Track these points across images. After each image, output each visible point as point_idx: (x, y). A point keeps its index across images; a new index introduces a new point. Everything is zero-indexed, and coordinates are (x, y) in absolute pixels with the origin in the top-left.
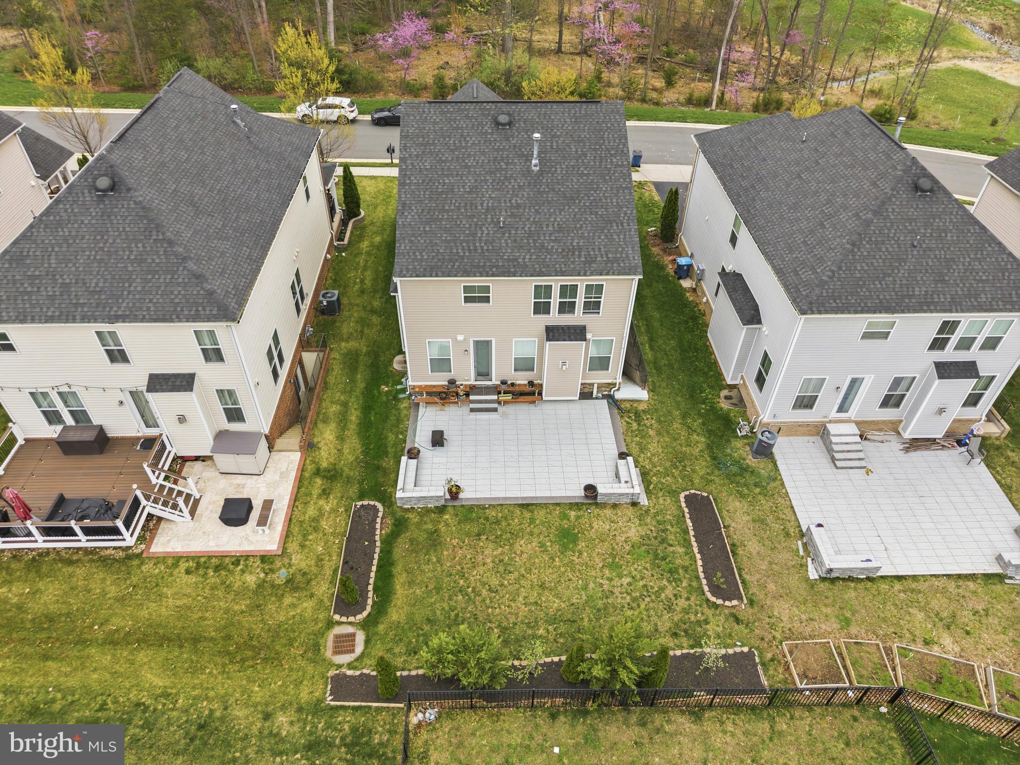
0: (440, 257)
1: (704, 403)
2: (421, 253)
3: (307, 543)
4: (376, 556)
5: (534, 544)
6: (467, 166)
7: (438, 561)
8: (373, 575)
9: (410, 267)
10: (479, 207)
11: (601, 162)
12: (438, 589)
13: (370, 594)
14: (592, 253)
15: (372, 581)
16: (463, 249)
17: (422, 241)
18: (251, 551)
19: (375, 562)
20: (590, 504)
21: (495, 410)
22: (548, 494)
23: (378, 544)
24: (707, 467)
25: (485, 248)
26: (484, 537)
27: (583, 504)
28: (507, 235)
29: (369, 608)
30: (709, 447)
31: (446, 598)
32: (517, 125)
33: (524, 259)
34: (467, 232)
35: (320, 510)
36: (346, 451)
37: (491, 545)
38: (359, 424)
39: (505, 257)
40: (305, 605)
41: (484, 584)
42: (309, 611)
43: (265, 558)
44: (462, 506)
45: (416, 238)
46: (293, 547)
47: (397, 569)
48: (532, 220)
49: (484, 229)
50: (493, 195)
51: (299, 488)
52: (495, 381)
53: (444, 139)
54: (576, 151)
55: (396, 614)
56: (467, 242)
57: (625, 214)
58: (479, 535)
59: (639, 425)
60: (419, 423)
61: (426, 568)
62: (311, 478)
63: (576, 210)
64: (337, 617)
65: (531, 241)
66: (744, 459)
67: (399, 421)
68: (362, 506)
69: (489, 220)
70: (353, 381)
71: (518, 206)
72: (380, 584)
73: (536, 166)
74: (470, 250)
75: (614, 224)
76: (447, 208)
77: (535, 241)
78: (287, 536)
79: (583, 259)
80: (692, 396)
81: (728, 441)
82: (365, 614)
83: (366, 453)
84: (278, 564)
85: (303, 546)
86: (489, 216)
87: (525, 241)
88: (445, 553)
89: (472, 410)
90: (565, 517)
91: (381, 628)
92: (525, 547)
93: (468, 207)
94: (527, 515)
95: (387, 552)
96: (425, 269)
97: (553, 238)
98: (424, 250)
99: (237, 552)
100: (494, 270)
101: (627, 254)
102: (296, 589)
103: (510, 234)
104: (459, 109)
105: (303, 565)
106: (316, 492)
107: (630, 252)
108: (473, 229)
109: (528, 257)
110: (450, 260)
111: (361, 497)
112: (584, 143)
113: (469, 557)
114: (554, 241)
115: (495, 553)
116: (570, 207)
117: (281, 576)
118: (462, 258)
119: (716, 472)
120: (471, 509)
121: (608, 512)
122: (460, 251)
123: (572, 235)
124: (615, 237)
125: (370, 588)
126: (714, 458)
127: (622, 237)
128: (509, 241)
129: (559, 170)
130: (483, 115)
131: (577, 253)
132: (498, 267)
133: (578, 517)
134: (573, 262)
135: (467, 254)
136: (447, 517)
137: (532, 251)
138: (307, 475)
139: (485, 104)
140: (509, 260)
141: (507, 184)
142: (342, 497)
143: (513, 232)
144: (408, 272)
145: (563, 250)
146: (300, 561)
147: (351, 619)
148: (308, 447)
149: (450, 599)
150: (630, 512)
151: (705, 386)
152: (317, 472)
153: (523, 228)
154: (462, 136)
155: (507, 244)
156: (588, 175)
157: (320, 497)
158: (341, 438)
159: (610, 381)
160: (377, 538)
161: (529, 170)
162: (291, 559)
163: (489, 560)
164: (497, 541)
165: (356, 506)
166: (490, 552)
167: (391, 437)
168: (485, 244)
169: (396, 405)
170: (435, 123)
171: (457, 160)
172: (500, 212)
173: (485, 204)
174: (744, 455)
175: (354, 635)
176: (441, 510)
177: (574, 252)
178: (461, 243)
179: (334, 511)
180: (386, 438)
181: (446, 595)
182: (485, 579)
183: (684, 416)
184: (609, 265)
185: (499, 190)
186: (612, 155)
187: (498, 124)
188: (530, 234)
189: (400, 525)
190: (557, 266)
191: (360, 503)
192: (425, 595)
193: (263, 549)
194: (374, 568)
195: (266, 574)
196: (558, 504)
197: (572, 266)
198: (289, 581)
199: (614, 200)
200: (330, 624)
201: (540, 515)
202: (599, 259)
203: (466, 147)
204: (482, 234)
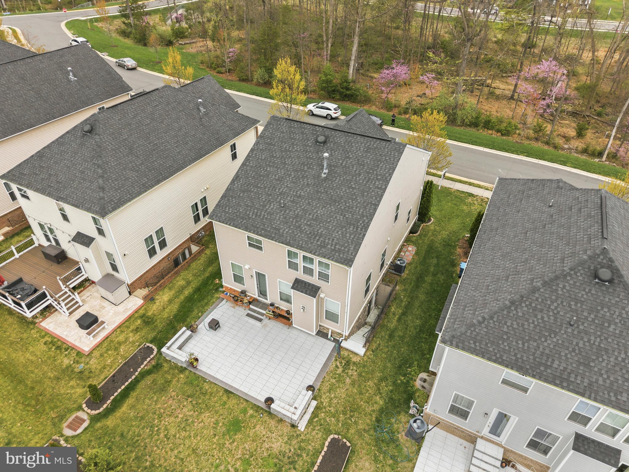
0: (238, 214)
1: (405, 375)
2: (229, 208)
3: (106, 355)
4: (130, 380)
5: (213, 420)
6: (285, 164)
7: (156, 401)
8: (119, 390)
9: (219, 215)
10: (277, 191)
11: (367, 182)
12: (142, 418)
13: (109, 402)
14: (327, 241)
15: (116, 394)
16: (253, 213)
17: (234, 201)
18: (77, 346)
19: (127, 384)
20: (266, 411)
21: (260, 320)
22: (246, 391)
23: (137, 374)
24: (368, 425)
25: (266, 216)
26: (190, 399)
27: (262, 409)
28: (283, 212)
29: (101, 409)
30: (381, 411)
31: (141, 427)
32: (328, 145)
33: (284, 231)
34: (262, 204)
35: (127, 339)
36: (167, 310)
37: (190, 407)
38: (187, 297)
39: (274, 226)
40: (78, 390)
41: (166, 429)
42: (77, 394)
43: (79, 354)
44: (195, 373)
45: (232, 198)
46: (96, 354)
47: (134, 394)
48: (303, 207)
49: (272, 204)
50: (289, 185)
51: (126, 321)
52: (268, 302)
53: (282, 143)
54: (356, 171)
55: (110, 422)
56: (258, 209)
57: (364, 222)
58: (188, 397)
59: (343, 371)
60: (215, 310)
61: (147, 401)
62: (136, 318)
63: (333, 210)
64: (84, 406)
65: (294, 221)
66: (398, 433)
67: (207, 304)
68: (148, 347)
69: (278, 200)
70: (204, 270)
71: (300, 196)
72: (118, 398)
73: (325, 174)
74: (256, 215)
75: (352, 227)
76: (259, 185)
77: (297, 222)
78: (98, 346)
79: (319, 243)
80: (400, 367)
81: (399, 413)
82: (97, 412)
83: (175, 316)
84: (83, 359)
85: (101, 355)
86: (279, 198)
87: (291, 220)
88: (163, 398)
89: (248, 315)
90: (245, 411)
91: (99, 425)
92: (207, 418)
93: (271, 189)
94: (225, 398)
95: (137, 381)
96: (225, 219)
97: (309, 223)
98: (232, 207)
99: (71, 343)
100: (263, 232)
101: (349, 250)
102: (80, 379)
103: (285, 212)
104: (301, 127)
105: (94, 367)
106: (132, 327)
107: (352, 249)
108: (266, 203)
109: (287, 230)
110: (242, 218)
111: (151, 342)
112: (364, 167)
113: (173, 407)
114: (308, 225)
115: (187, 413)
116: (330, 206)
117: (79, 367)
118: (249, 218)
119: (372, 432)
120: (199, 377)
121: (273, 423)
122: (251, 214)
123: (321, 225)
124: (348, 235)
125: (112, 398)
126: (378, 420)
127: (352, 236)
128: (282, 217)
129: (338, 180)
130: (312, 133)
132: (266, 231)
133: (252, 416)
134: (312, 243)
135: (254, 217)
136: (182, 376)
137: (292, 227)
138: (136, 315)
139: (317, 127)
140: (275, 229)
141: (301, 180)
142: (144, 336)
143: (287, 212)
144: (216, 217)
145: (310, 233)
146: (94, 363)
147: (89, 411)
148: (149, 299)
149: (143, 429)
150: (287, 429)
151: (416, 363)
152: (142, 317)
153: (295, 211)
154: (293, 144)
155: (280, 218)
156: (353, 188)
157: (132, 331)
158: (170, 301)
159: (340, 332)
160: (139, 370)
161: (319, 176)
162: (90, 360)
163: (180, 416)
164: (196, 407)
165: (145, 345)
166: (187, 411)
167: (196, 311)
168: (267, 214)
169: (214, 293)
170: (282, 132)
171: (281, 158)
172: (287, 197)
173: (281, 190)
174: (400, 430)
175: (84, 421)
176: (182, 370)
177: (316, 237)
178: (254, 209)
179: (133, 342)
180: (193, 311)
181: (143, 424)
182: (169, 427)
183: (383, 379)
184: (333, 253)
185: (294, 183)
186: (377, 179)
187: (317, 142)
188: (297, 216)
189: (157, 367)
190: (301, 242)
191: (148, 344)
192: (133, 418)
193: (82, 348)
194: (123, 387)
195: (74, 362)
196: (247, 401)
197: (310, 245)
198: (81, 372)
199: (361, 210)
200: (80, 408)
201: (232, 402)
202: (329, 246)
203: (290, 151)
204: (269, 207)
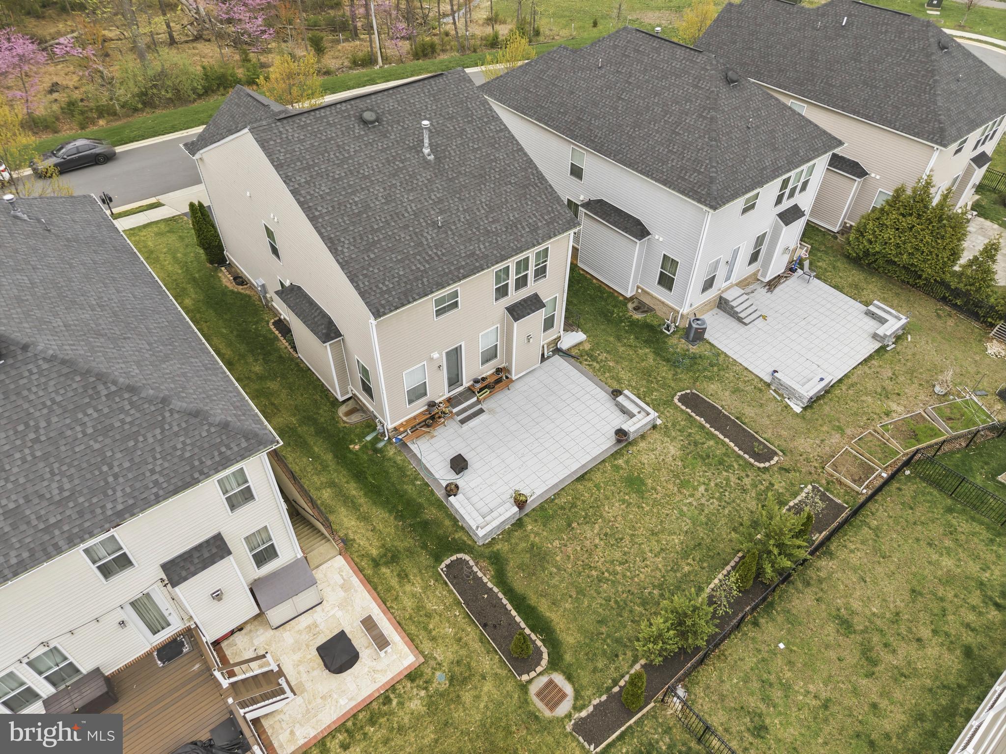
0: (405, 280)
1: (622, 321)
2: (383, 284)
3: (434, 633)
4: (505, 601)
5: (617, 504)
6: (365, 177)
7: (559, 569)
8: (518, 619)
9: (383, 302)
10: (406, 215)
11: (482, 132)
12: (581, 592)
13: (533, 637)
14: (531, 221)
15: (523, 625)
16: (420, 263)
17: (376, 271)
18: (392, 679)
19: (509, 607)
20: (625, 446)
21: (481, 411)
22: (589, 458)
23: (496, 590)
24: (670, 370)
25: (439, 253)
26: (574, 525)
27: (620, 449)
28: (450, 233)
29: (544, 649)
30: (657, 353)
31: (595, 595)
32: (385, 119)
33: (480, 249)
34: (412, 244)
35: (414, 595)
36: (380, 526)
37: (586, 527)
38: (365, 495)
39: (463, 255)
40: (485, 689)
41: (612, 562)
42: (494, 691)
43: (412, 676)
44: (533, 510)
45: (367, 269)
46: (427, 646)
47: (533, 600)
48: (461, 209)
49: (425, 234)
50: (411, 198)
51: (375, 589)
52: (466, 383)
53: (323, 155)
54: (455, 129)
55: (569, 638)
56: (419, 253)
57: (533, 174)
58: (569, 525)
59: (597, 362)
60: (424, 461)
61: (555, 581)
62: (375, 573)
63: (492, 186)
64: (525, 678)
65: (474, 230)
66: (688, 350)
67: (402, 470)
68: (447, 566)
69: (424, 224)
70: (316, 458)
71: (440, 201)
72: (530, 622)
73: (429, 155)
74: (427, 261)
75: (531, 188)
76: (376, 227)
77: (478, 229)
78: (412, 640)
79: (528, 230)
80: (609, 321)
81: (665, 343)
82: (545, 656)
83: (400, 516)
84: (428, 671)
85: (433, 639)
86: (422, 220)
87: (470, 232)
88: (558, 558)
89: (463, 422)
90: (617, 468)
91: (568, 657)
92: (612, 510)
93: (396, 219)
94: (590, 484)
95: (510, 592)
96: (399, 298)
97: (491, 220)
98: (384, 279)
99: (378, 690)
100: (462, 271)
101: (558, 211)
102: (465, 681)
103: (451, 230)
104: (317, 119)
105: (450, 656)
106: (394, 582)
107: (559, 208)
108: (415, 239)
109: (482, 246)
110: (417, 279)
111: (438, 559)
112: (456, 119)
113: (579, 549)
114: (493, 222)
115: (595, 531)
116: (484, 184)
117: (440, 680)
118: (425, 271)
119: (679, 371)
120: (541, 507)
121: (642, 445)
122: (419, 266)
123: (504, 210)
124: (539, 199)
125: (527, 631)
126: (668, 361)
127: (544, 197)
128: (456, 238)
129: (452, 152)
130: (345, 118)
131: (519, 226)
132: (463, 267)
133: (627, 462)
134: (522, 236)
135: (427, 266)
136: (530, 527)
137: (482, 239)
138: (369, 572)
139: (338, 106)
140: (468, 256)
141: (415, 182)
142: (420, 571)
143: (453, 227)
144: (384, 308)
145: (506, 227)
146: (443, 654)
147: (539, 669)
148: (346, 546)
149: (599, 593)
150: (656, 435)
151: (610, 307)
152: (376, 563)
153: (459, 220)
154: (338, 146)
155: (456, 241)
156: (479, 149)
157: (402, 586)
158: (365, 518)
159: (555, 337)
160: (490, 585)
161: (428, 162)
162: (435, 659)
163: (597, 541)
164: (588, 520)
165: (442, 570)
166: (591, 533)
167: (409, 488)
168: (437, 249)
169: (384, 457)
170: (301, 141)
171: (352, 174)
172: (429, 212)
173: (410, 210)
174: (685, 347)
175: (551, 682)
176: (519, 524)
177: (516, 226)
178: (415, 258)
179: (426, 588)
180: (406, 492)
181: (592, 592)
182: (609, 558)
183: (619, 338)
184: (551, 226)
185: (412, 190)
186: (486, 123)
187: (365, 123)
188: (470, 224)
189: (497, 561)
190: (512, 245)
191: (443, 565)
192: (576, 605)
193: (402, 668)
194: (514, 613)
195: (426, 689)
196: (604, 461)
197: (523, 240)
198: (452, 680)
199: (516, 165)
200: (524, 688)
201: (598, 477)
202: (540, 224)
203: (350, 157)
204: (427, 240)
